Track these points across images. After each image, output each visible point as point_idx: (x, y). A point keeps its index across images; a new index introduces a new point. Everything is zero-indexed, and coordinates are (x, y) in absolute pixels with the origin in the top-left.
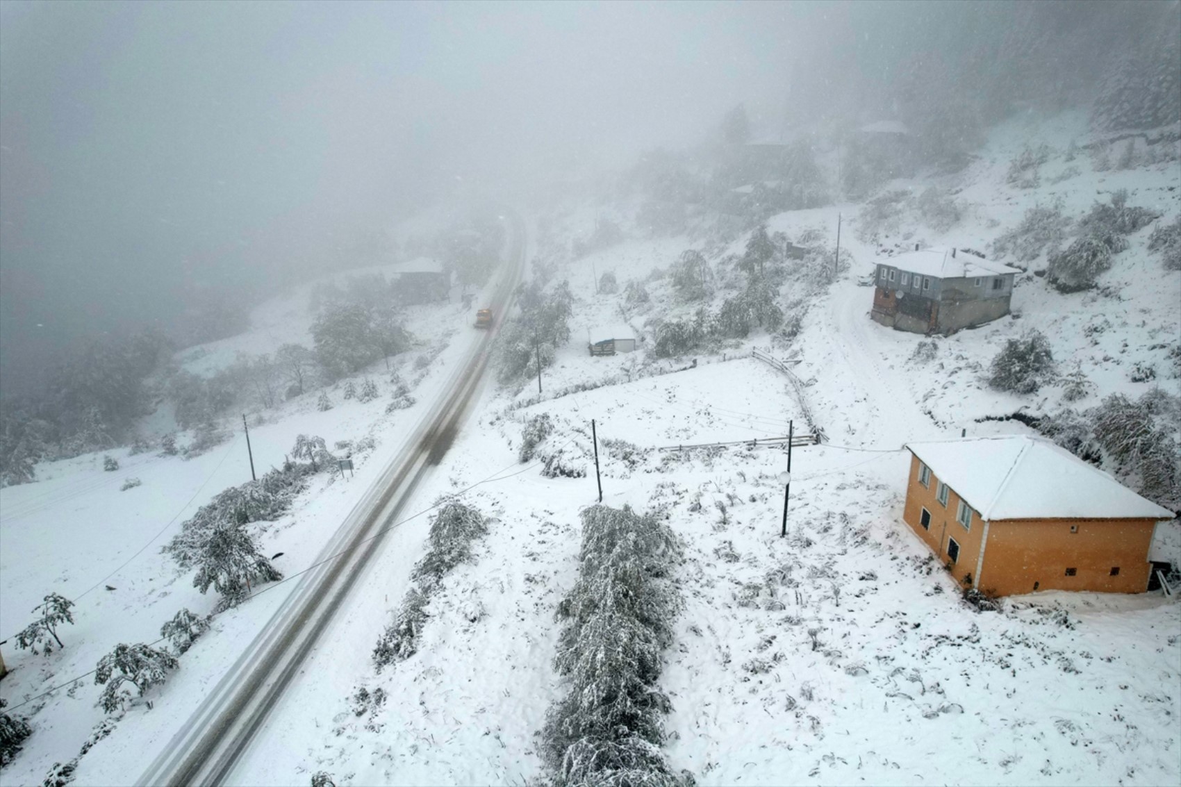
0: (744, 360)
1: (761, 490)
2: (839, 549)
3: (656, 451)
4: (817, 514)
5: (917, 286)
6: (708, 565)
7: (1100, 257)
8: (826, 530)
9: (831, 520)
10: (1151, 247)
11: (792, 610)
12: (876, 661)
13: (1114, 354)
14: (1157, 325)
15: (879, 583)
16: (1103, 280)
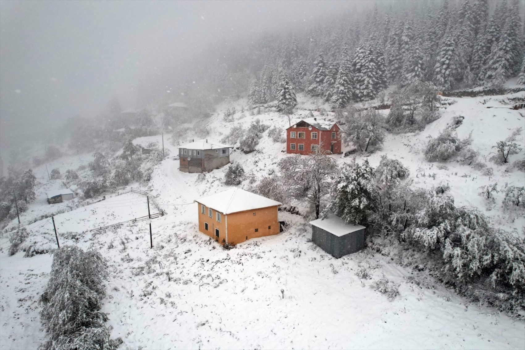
0: (128, 194)
1: (140, 235)
2: (176, 246)
3: (89, 232)
4: (165, 237)
5: (195, 154)
6: (119, 266)
7: (255, 140)
8: (169, 241)
9: (171, 237)
10: (269, 136)
11: (158, 271)
12: (194, 277)
13: (262, 168)
14: (273, 157)
15: (192, 252)
16: (257, 148)
